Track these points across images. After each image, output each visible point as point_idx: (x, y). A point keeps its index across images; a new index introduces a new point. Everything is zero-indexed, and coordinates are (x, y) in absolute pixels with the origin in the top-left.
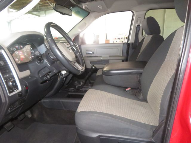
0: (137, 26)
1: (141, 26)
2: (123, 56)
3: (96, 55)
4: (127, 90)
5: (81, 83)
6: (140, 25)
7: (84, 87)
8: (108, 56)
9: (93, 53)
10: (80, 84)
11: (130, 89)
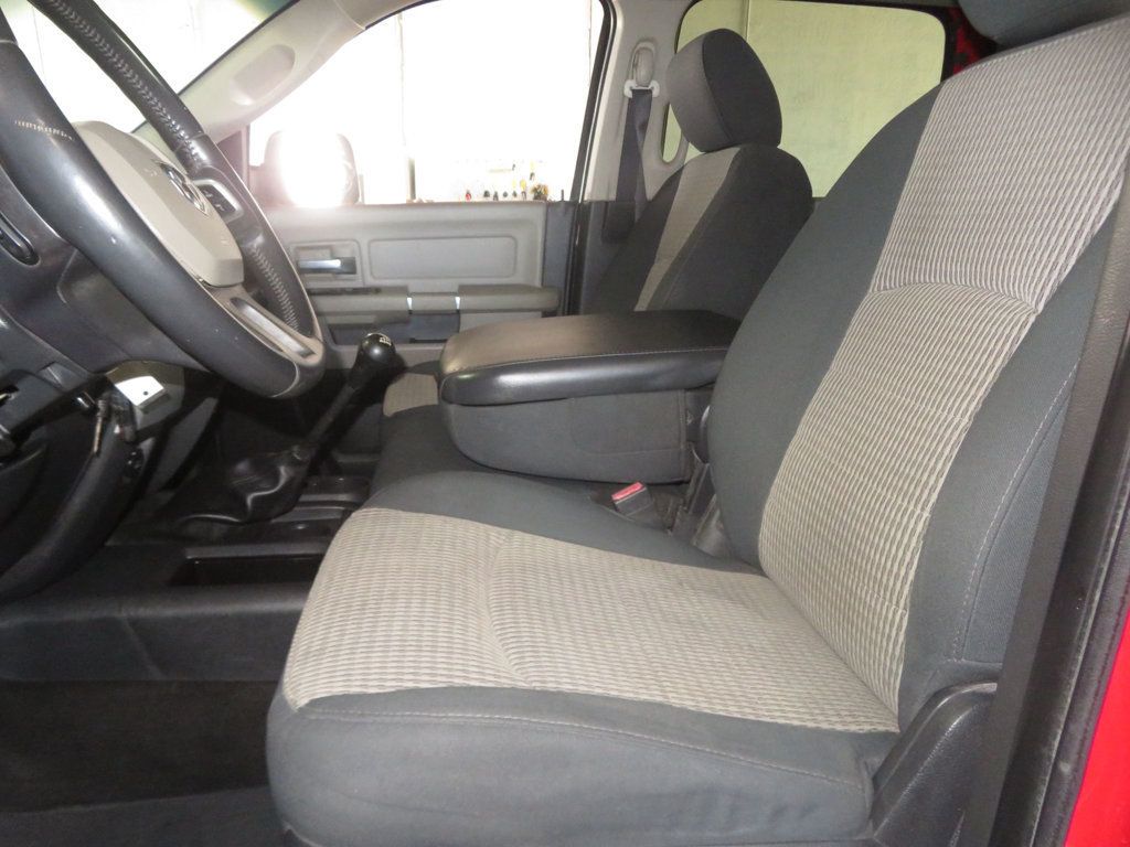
0: (634, 91)
1: (655, 93)
2: (546, 285)
3: (371, 281)
4: (619, 497)
6: (650, 91)
7: (304, 498)
8: (452, 285)
9: (350, 267)
10: (276, 477)
11: (637, 488)
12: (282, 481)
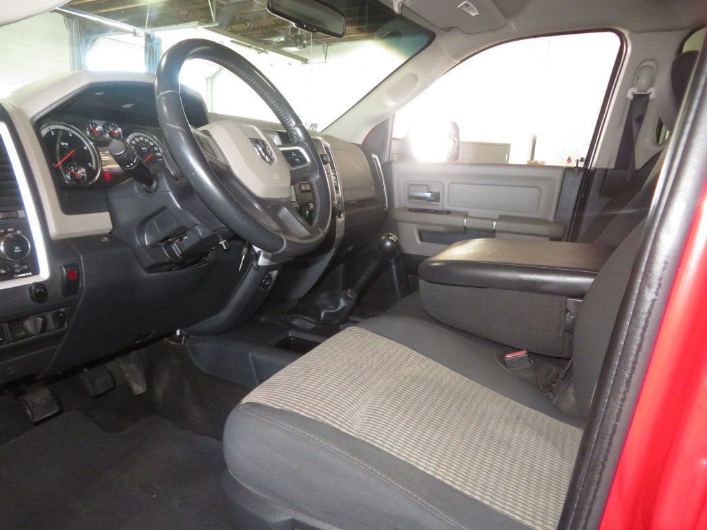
0: (635, 96)
1: (652, 96)
2: (555, 221)
3: (447, 207)
4: (510, 357)
5: (342, 303)
6: (648, 95)
7: (351, 318)
9: (436, 197)
10: (338, 304)
11: (523, 353)
12: (340, 307)
